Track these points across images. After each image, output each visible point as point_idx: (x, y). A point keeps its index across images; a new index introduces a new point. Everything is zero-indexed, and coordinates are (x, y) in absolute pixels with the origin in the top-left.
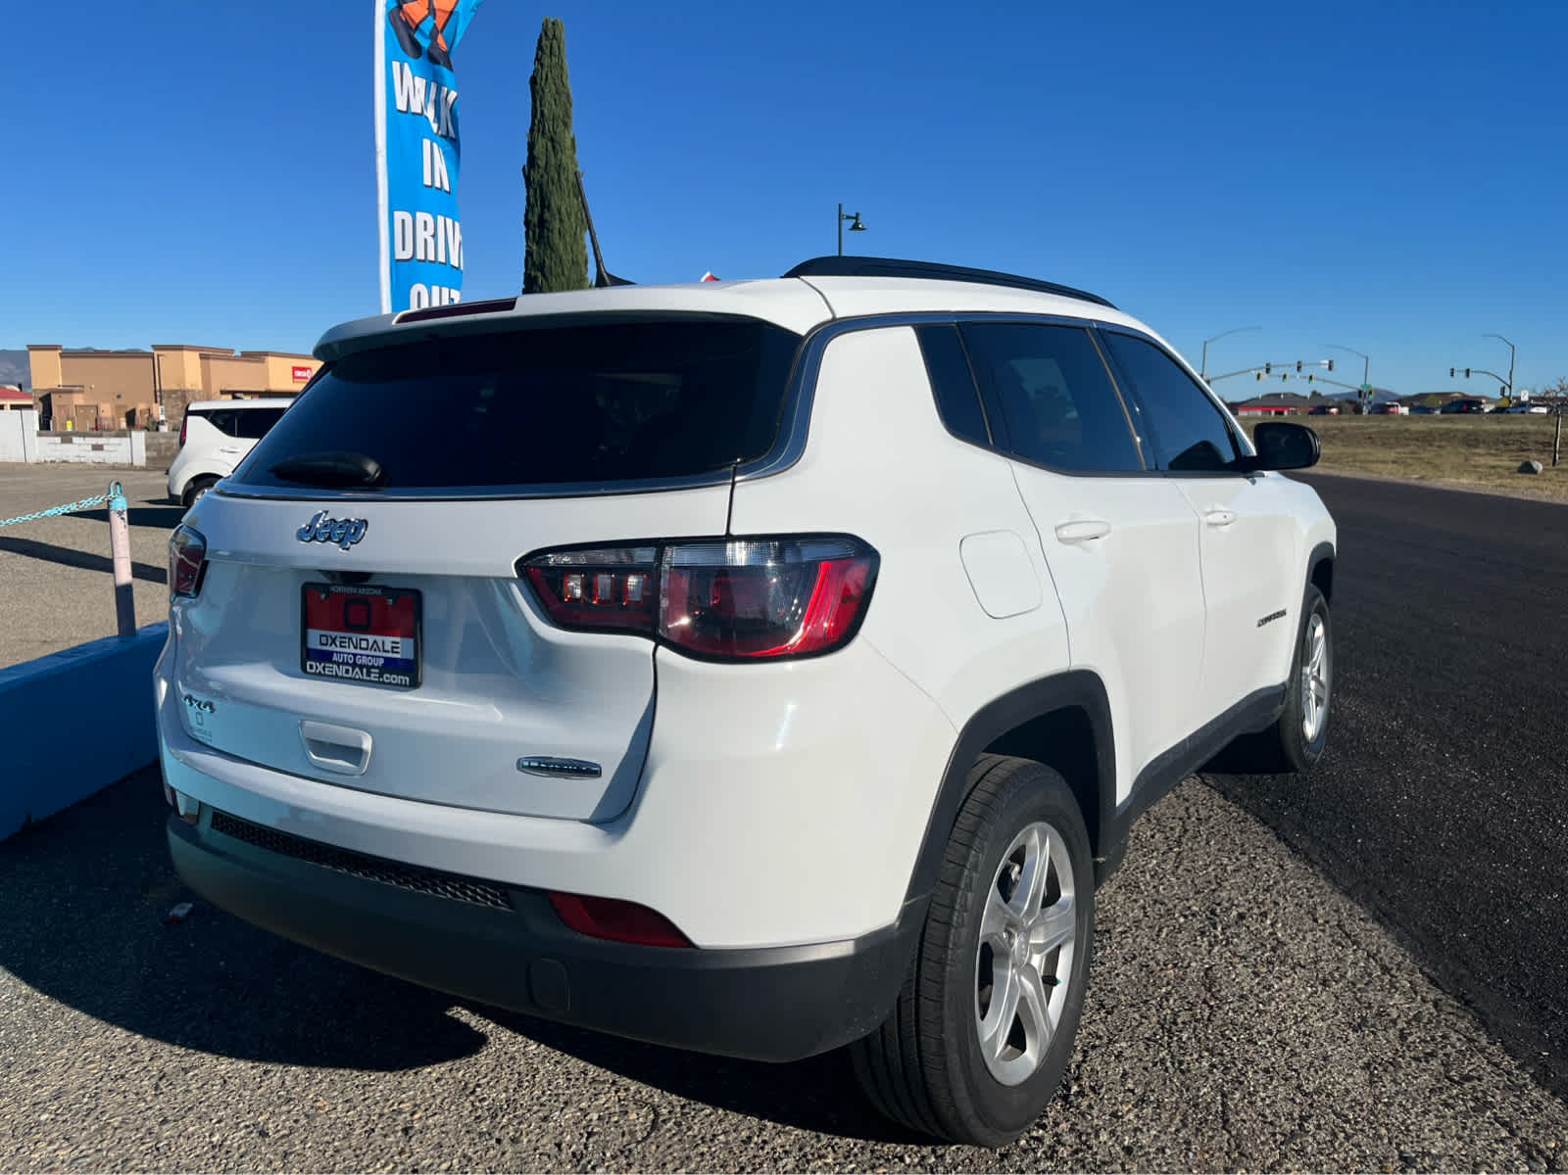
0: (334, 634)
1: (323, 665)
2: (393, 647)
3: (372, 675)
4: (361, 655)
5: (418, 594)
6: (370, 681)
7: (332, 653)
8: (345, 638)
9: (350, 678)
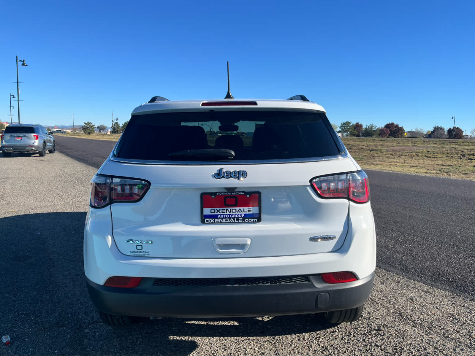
0: (218, 209)
1: (214, 219)
2: (248, 211)
3: (239, 220)
4: (233, 214)
5: (259, 193)
6: (239, 222)
7: (218, 215)
8: (225, 209)
9: (229, 223)
